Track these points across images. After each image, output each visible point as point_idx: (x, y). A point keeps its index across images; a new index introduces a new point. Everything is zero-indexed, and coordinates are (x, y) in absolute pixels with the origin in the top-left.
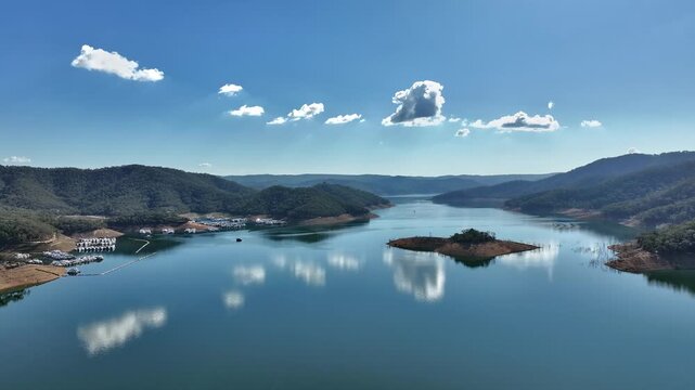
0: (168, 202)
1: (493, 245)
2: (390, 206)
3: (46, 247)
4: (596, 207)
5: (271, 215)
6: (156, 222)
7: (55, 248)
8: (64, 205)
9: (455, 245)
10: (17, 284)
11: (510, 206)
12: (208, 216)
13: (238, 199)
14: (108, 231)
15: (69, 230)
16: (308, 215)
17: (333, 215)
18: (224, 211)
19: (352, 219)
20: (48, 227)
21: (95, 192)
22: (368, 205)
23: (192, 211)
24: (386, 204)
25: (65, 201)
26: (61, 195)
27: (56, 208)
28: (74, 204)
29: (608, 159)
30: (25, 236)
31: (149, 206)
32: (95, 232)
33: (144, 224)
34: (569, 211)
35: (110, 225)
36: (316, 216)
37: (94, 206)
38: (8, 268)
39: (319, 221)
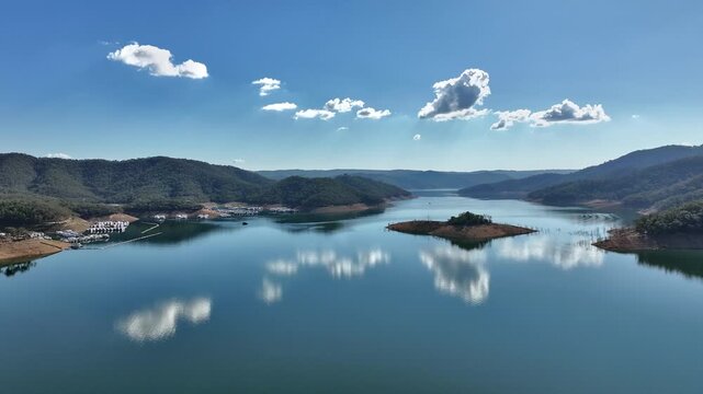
0: (189, 192)
1: (487, 228)
2: (411, 198)
3: (60, 227)
4: (620, 198)
5: (286, 203)
6: (171, 209)
7: (68, 228)
8: (90, 193)
9: (449, 228)
10: (20, 254)
11: (532, 197)
12: (226, 206)
13: (257, 190)
14: (123, 216)
15: (87, 214)
16: (320, 203)
17: (346, 204)
18: (243, 201)
19: (366, 208)
20: (65, 210)
21: (120, 182)
22: (389, 197)
23: (212, 201)
24: (407, 195)
25: (94, 191)
26: (88, 185)
27: (83, 196)
28: (101, 193)
29: (644, 151)
30: (41, 217)
31: (171, 196)
32: (111, 217)
33: (160, 211)
34: (591, 203)
35: (127, 211)
36: (327, 204)
37: (119, 195)
38: (14, 241)
39: (332, 210)
